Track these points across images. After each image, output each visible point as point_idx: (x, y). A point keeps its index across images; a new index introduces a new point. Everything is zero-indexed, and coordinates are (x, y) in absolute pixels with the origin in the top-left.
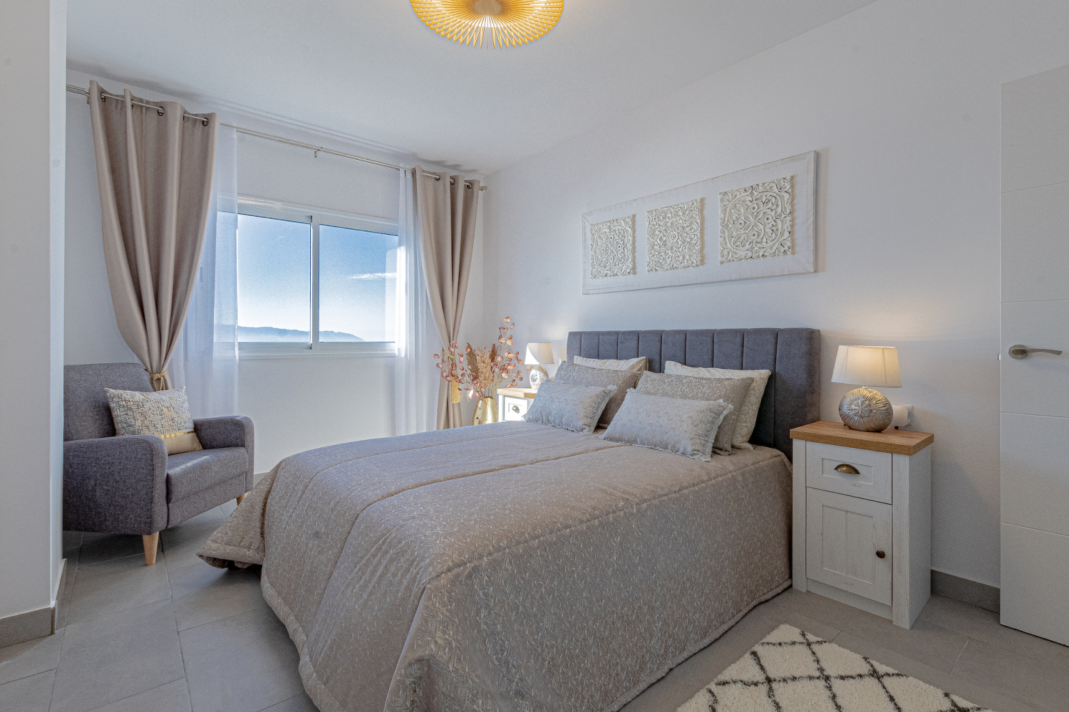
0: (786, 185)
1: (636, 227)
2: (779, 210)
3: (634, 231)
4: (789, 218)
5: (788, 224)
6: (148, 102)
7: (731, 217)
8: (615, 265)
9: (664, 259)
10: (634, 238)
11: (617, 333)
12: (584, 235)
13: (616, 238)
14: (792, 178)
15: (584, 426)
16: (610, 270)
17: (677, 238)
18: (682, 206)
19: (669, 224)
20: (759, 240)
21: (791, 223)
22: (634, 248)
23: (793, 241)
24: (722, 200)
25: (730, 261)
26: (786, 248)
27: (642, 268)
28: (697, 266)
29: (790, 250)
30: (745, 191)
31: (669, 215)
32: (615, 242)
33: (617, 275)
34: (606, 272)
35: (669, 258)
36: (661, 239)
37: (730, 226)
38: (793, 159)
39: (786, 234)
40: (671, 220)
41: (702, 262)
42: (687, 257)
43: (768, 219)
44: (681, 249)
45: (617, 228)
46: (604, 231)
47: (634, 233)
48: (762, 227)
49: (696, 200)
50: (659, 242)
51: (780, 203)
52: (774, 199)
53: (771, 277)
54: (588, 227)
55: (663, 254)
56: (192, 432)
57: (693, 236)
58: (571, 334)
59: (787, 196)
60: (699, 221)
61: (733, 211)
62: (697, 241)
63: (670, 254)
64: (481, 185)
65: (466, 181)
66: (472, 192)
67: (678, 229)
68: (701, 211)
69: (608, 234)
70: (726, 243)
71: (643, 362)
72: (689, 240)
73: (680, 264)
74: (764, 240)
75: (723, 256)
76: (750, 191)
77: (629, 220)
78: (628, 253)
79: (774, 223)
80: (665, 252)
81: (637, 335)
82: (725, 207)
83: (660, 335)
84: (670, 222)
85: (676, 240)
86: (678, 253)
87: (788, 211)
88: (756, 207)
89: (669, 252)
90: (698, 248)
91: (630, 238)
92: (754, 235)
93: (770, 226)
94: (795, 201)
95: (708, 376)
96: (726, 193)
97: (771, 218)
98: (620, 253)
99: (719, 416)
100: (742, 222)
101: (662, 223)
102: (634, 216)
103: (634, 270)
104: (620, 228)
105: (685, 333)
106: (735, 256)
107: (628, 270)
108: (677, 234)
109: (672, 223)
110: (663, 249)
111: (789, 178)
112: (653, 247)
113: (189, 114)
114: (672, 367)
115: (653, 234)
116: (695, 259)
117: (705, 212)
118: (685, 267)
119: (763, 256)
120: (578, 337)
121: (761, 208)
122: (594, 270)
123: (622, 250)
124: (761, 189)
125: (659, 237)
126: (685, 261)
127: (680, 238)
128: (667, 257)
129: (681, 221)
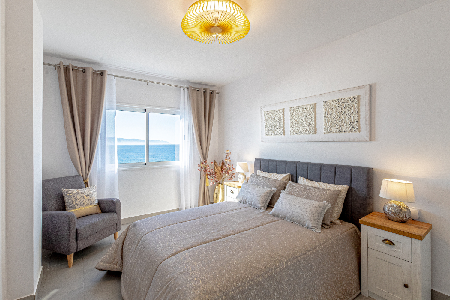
0: (355, 100)
1: (285, 114)
2: (352, 111)
3: (284, 116)
4: (357, 115)
5: (356, 118)
6: (79, 68)
7: (329, 113)
8: (275, 130)
9: (297, 129)
10: (284, 119)
11: (277, 161)
12: (262, 116)
13: (276, 118)
14: (358, 97)
15: (262, 207)
16: (273, 132)
17: (303, 120)
18: (306, 106)
19: (300, 114)
20: (342, 124)
21: (358, 117)
22: (284, 123)
23: (359, 126)
24: (324, 105)
25: (328, 133)
26: (356, 129)
27: (288, 132)
28: (313, 133)
29: (358, 130)
30: (336, 101)
31: (300, 110)
32: (275, 120)
33: (276, 135)
34: (271, 133)
35: (300, 129)
36: (296, 120)
37: (329, 117)
38: (359, 88)
39: (356, 123)
41: (316, 132)
42: (308, 129)
43: (346, 115)
44: (305, 126)
45: (276, 114)
46: (270, 115)
47: (284, 117)
48: (344, 118)
49: (312, 104)
50: (295, 122)
51: (352, 108)
52: (349, 106)
53: (348, 141)
54: (263, 113)
55: (297, 127)
56: (97, 205)
57: (311, 120)
58: (256, 159)
59: (356, 105)
60: (314, 114)
61: (330, 110)
62: (313, 123)
63: (300, 127)
64: (217, 92)
65: (210, 91)
66: (213, 95)
67: (304, 116)
68: (315, 109)
69: (272, 116)
70: (326, 125)
71: (288, 176)
72: (309, 122)
73: (305, 132)
74: (345, 124)
75: (325, 130)
76: (338, 101)
77: (281, 111)
78: (281, 125)
79: (350, 117)
80: (298, 126)
81: (286, 162)
82: (326, 108)
83: (296, 164)
84: (300, 113)
85: (303, 121)
86: (304, 127)
87: (356, 112)
88: (341, 109)
89: (300, 126)
90: (313, 126)
91: (282, 119)
92: (340, 122)
93: (348, 118)
94: (360, 107)
95: (319, 186)
96: (326, 102)
97: (348, 114)
98: (277, 125)
99: (324, 209)
100: (334, 116)
101: (296, 113)
102: (284, 109)
103: (284, 133)
104: (278, 114)
105: (308, 164)
106: (331, 131)
107: (281, 133)
108: (303, 119)
109: (301, 114)
110: (297, 125)
111: (356, 96)
112: (292, 124)
113: (95, 71)
114: (302, 180)
115: (292, 118)
116: (312, 130)
117: (317, 110)
118: (307, 134)
119: (344, 131)
120: (259, 161)
121: (343, 110)
122: (266, 132)
123: (278, 124)
124: (343, 101)
125: (295, 119)
126: (308, 131)
127: (305, 121)
128: (299, 128)
129: (305, 113)
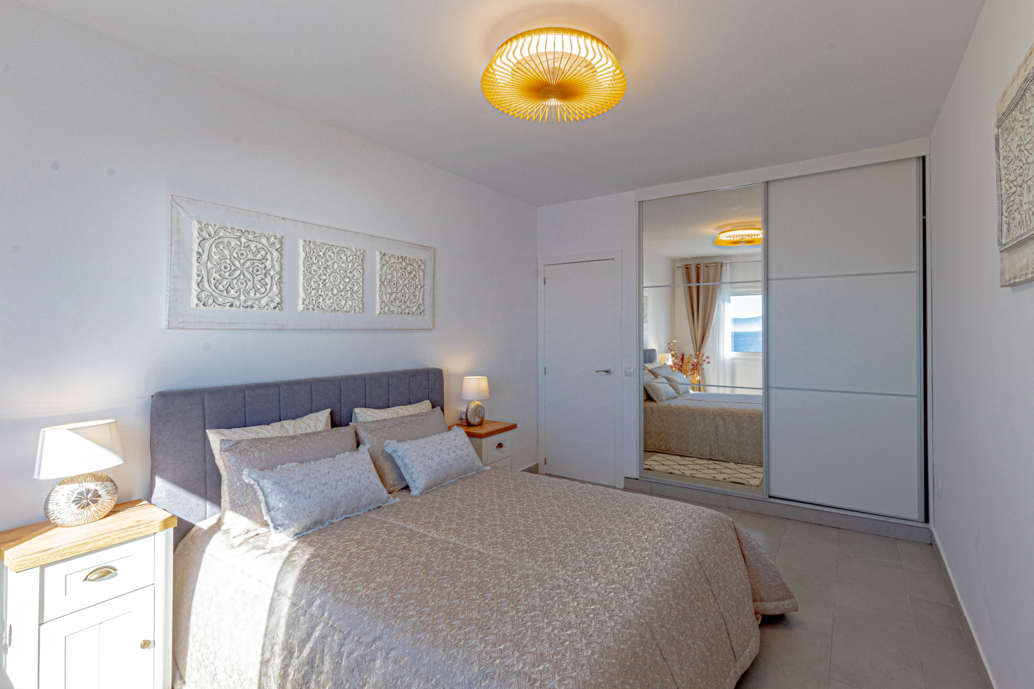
2: (417, 280)
4: (422, 290)
5: (421, 293)
8: (250, 294)
9: (323, 300)
10: (282, 265)
13: (250, 257)
14: (426, 261)
16: (240, 298)
17: (339, 280)
18: (344, 249)
19: (330, 264)
20: (406, 300)
22: (281, 278)
23: (424, 306)
24: (381, 259)
25: (386, 313)
26: (421, 310)
27: (295, 305)
28: (359, 313)
29: (424, 312)
30: (398, 258)
31: (329, 254)
32: (249, 262)
33: (252, 307)
34: (231, 300)
37: (386, 283)
38: (425, 248)
39: (421, 301)
40: (333, 261)
41: (363, 310)
42: (349, 303)
43: (411, 286)
44: (341, 293)
45: (252, 243)
46: (226, 240)
47: (281, 260)
48: (407, 290)
49: (359, 251)
50: (318, 279)
51: (417, 276)
52: (415, 272)
53: (411, 329)
55: (321, 293)
57: (354, 283)
59: (422, 273)
61: (389, 272)
62: (359, 290)
63: (331, 295)
67: (339, 271)
68: (363, 261)
70: (383, 298)
72: (352, 286)
74: (409, 302)
75: (381, 309)
76: (401, 260)
80: (324, 293)
82: (383, 266)
86: (341, 297)
89: (329, 293)
90: (359, 296)
91: (277, 265)
92: (402, 296)
93: (412, 291)
94: (426, 278)
96: (384, 254)
97: (413, 285)
98: (258, 278)
100: (395, 283)
103: (280, 305)
104: (259, 246)
108: (339, 277)
109: (332, 264)
110: (322, 288)
112: (308, 284)
115: (308, 269)
116: (358, 305)
119: (408, 313)
121: (407, 276)
122: (203, 295)
123: (263, 276)
124: (407, 261)
125: (319, 274)
126: (348, 306)
127: (342, 282)
128: (328, 298)
129: (343, 265)
